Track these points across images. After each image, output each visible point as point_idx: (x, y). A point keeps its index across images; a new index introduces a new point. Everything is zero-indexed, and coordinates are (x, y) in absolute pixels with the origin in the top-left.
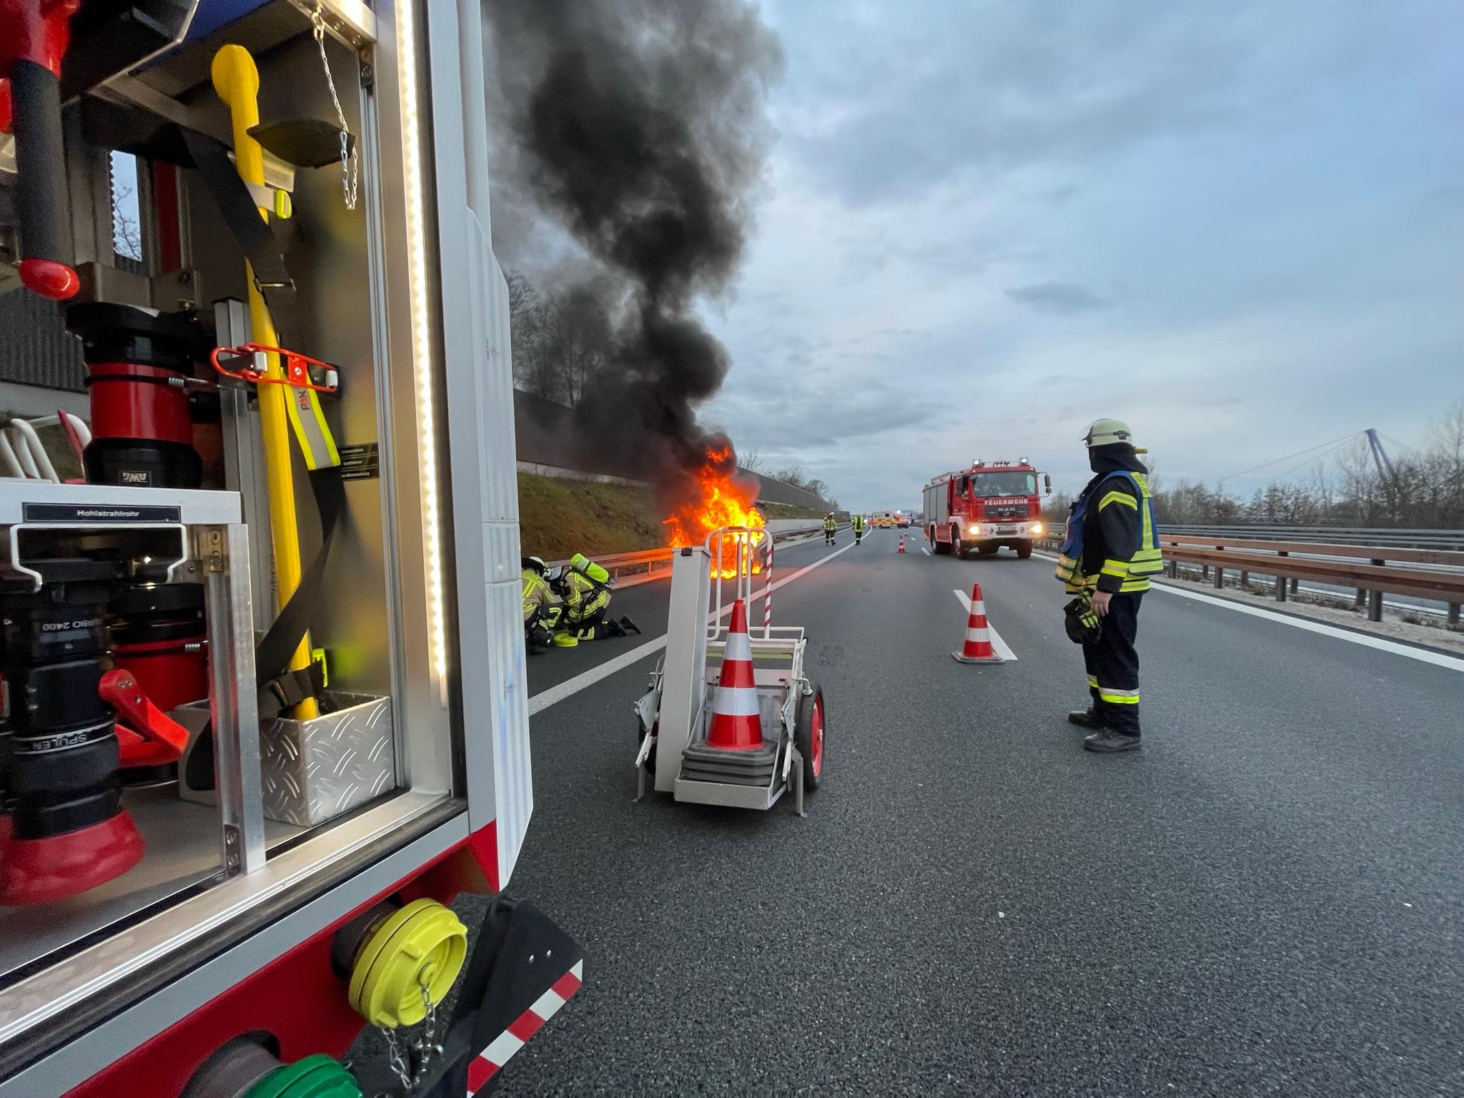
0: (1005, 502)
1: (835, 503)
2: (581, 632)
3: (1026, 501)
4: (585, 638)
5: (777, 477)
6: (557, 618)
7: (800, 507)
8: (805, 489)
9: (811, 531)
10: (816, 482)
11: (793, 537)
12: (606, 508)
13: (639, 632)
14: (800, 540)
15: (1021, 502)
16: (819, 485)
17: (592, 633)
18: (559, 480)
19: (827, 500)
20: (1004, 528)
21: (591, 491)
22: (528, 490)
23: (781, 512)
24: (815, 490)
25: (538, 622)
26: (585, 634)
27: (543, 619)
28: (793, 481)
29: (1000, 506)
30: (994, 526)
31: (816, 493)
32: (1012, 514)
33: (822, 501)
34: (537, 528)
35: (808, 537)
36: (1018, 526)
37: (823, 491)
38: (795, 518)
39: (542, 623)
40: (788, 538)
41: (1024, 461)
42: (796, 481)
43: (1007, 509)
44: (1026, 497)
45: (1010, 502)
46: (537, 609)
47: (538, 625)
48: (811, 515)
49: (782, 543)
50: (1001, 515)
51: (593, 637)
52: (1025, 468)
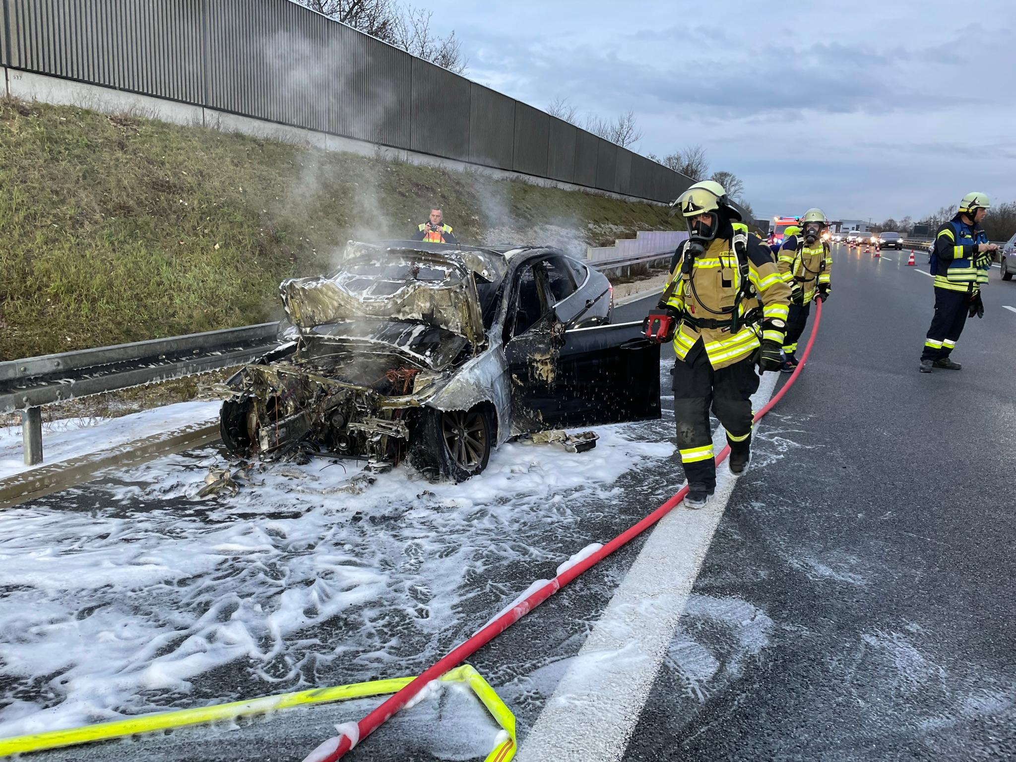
1: (749, 207)
16: (727, 181)
23: (665, 218)
28: (690, 173)
37: (733, 189)
42: (694, 172)
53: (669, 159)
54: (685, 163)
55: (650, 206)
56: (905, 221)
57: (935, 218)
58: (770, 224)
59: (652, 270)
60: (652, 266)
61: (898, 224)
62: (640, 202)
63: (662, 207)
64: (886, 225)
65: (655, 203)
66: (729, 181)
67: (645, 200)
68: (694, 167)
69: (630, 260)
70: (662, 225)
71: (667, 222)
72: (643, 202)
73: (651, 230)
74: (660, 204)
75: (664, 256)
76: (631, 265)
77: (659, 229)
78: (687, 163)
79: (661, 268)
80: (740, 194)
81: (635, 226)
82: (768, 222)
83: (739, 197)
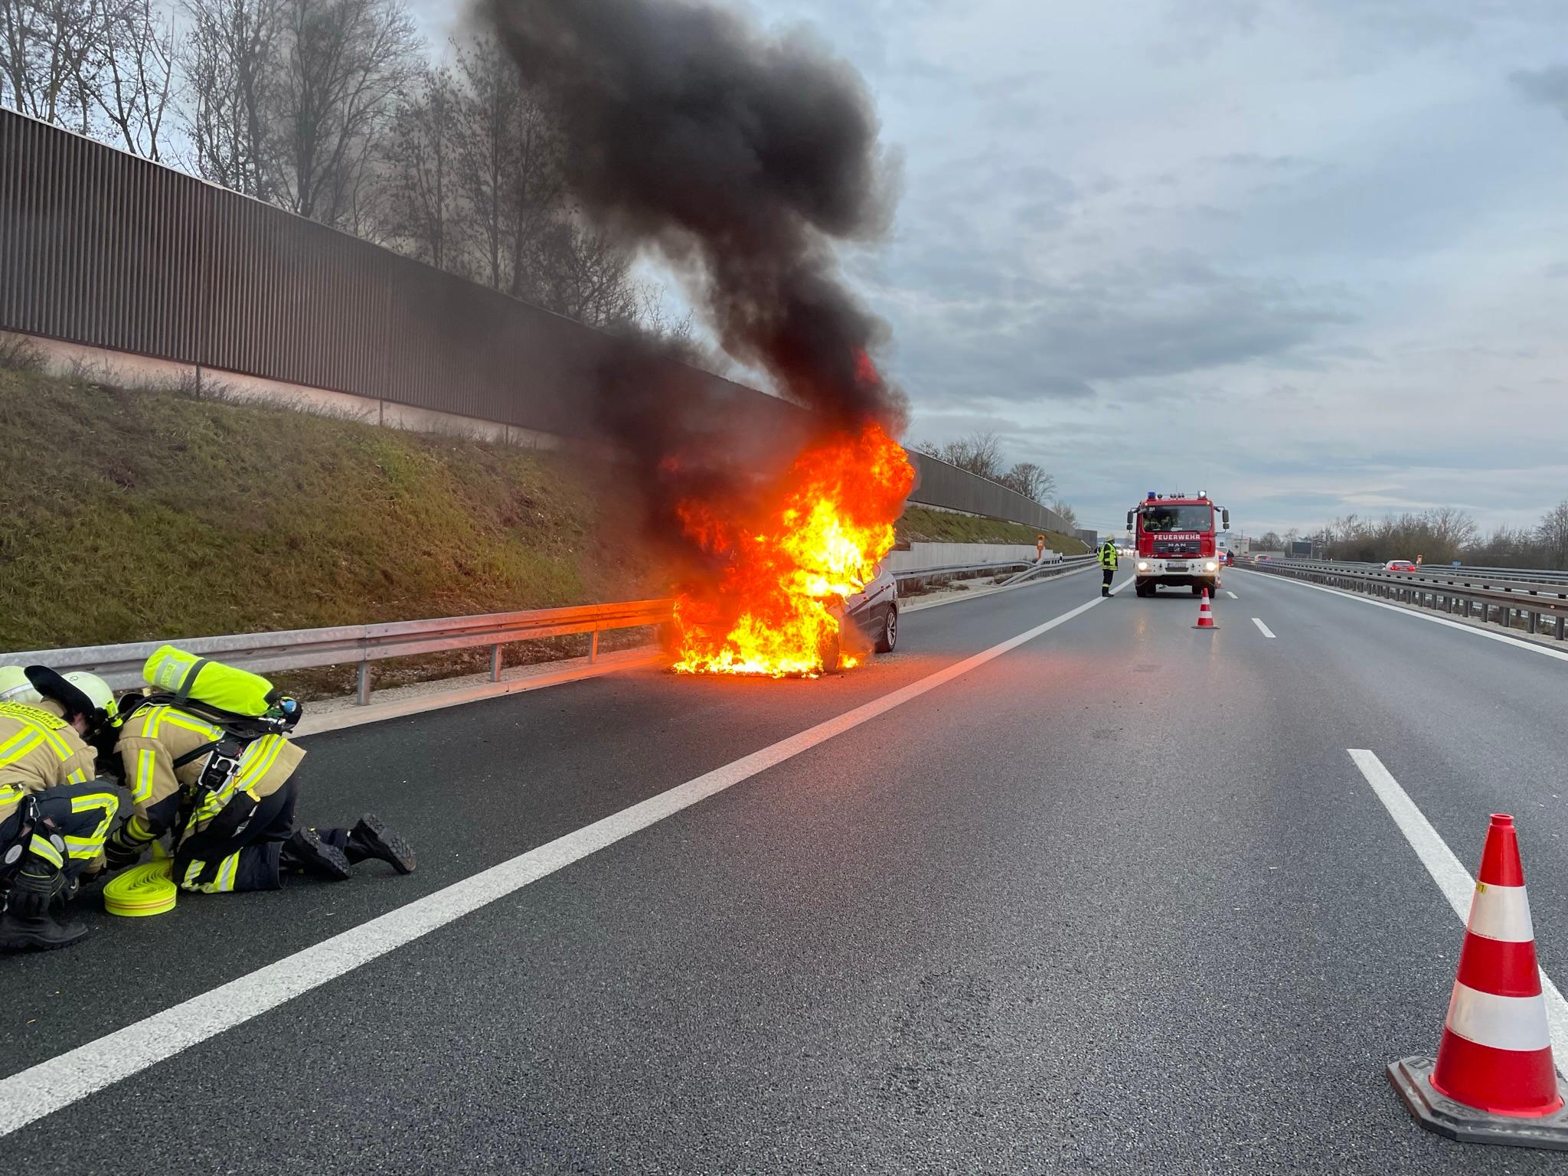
0: (1175, 537)
1: (1068, 513)
2: (195, 868)
3: (1198, 537)
4: (209, 888)
5: (943, 455)
6: (104, 826)
7: (989, 518)
8: (1003, 482)
9: (1005, 571)
10: (1027, 468)
11: (963, 583)
12: (529, 503)
13: (401, 870)
14: (978, 588)
15: (1192, 537)
16: (1033, 476)
17: (228, 872)
18: (425, 441)
19: (1049, 506)
20: (1174, 564)
21: (499, 466)
22: (335, 455)
23: (945, 526)
24: (1024, 485)
25: (26, 842)
26: (208, 875)
27: (46, 834)
28: (979, 466)
29: (1171, 542)
30: (1164, 562)
31: (1025, 490)
32: (1183, 550)
33: (1039, 508)
34: (333, 544)
35: (998, 582)
36: (1189, 563)
37: (1041, 487)
38: (975, 541)
39: (40, 846)
40: (956, 583)
41: (1202, 494)
42: (985, 464)
43: (1177, 545)
44: (1198, 533)
45: (1181, 537)
46: (24, 803)
47: (27, 857)
48: (1009, 537)
49: (938, 593)
50: (1171, 550)
51: (230, 885)
52: (1202, 502)
53: (951, 448)
54: (972, 452)
55: (926, 511)
56: (1291, 535)
57: (1328, 532)
58: (1098, 537)
59: (928, 587)
60: (930, 583)
61: (1282, 540)
62: (913, 507)
63: (940, 513)
64: (1265, 540)
65: (932, 507)
66: (1036, 476)
67: (919, 504)
68: (985, 458)
69: (904, 574)
70: (940, 535)
71: (946, 532)
72: (917, 507)
73: (927, 541)
74: (938, 509)
75: (945, 571)
76: (905, 580)
77: (937, 541)
78: (975, 452)
79: (940, 585)
80: (1050, 493)
81: (907, 535)
82: (1096, 532)
83: (1050, 498)
